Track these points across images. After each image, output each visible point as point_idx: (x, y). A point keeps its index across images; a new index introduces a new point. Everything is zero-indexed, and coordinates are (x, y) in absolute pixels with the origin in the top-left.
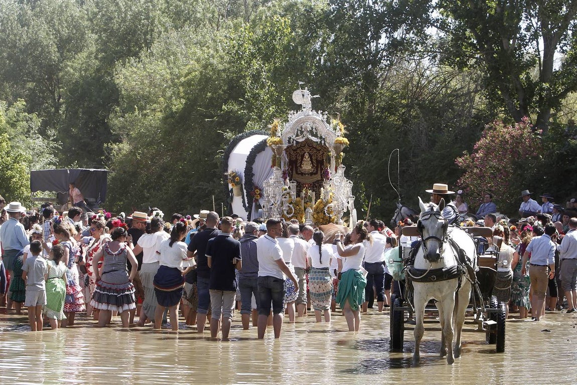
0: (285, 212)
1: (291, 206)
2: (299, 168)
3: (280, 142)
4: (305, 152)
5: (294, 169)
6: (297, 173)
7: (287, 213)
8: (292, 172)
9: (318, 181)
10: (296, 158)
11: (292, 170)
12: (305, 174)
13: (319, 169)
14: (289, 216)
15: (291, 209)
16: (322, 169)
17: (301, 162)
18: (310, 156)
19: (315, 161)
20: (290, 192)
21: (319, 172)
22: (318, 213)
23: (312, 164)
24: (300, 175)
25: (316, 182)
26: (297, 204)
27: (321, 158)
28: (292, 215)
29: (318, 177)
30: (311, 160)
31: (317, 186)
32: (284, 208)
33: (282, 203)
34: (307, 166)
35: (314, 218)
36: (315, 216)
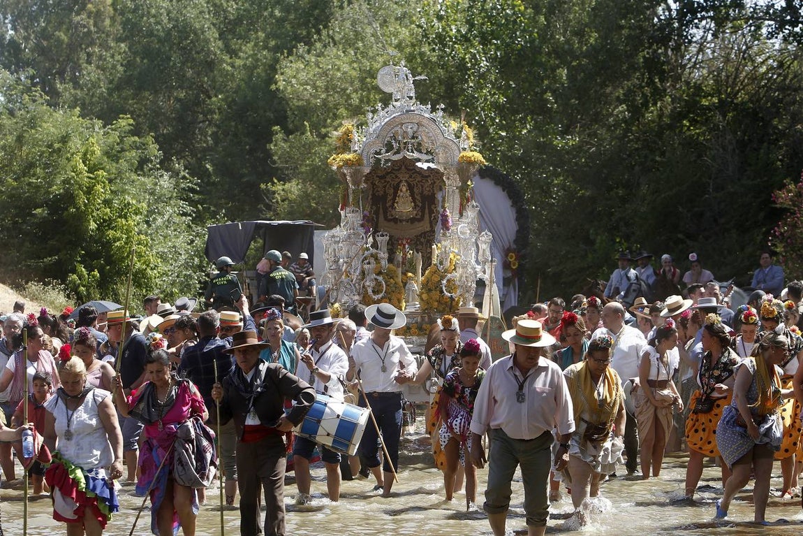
0: (370, 291)
1: (380, 278)
2: (390, 209)
3: (359, 162)
4: (401, 181)
5: (381, 211)
6: (386, 219)
7: (373, 292)
8: (377, 218)
9: (425, 233)
10: (385, 192)
11: (377, 213)
12: (401, 221)
13: (427, 211)
14: (376, 297)
15: (379, 284)
16: (431, 212)
17: (394, 199)
18: (410, 188)
19: (418, 197)
20: (377, 254)
21: (427, 216)
22: (430, 290)
23: (414, 202)
24: (392, 223)
25: (421, 235)
26: (390, 275)
27: (429, 191)
28: (380, 296)
29: (424, 226)
30: (412, 195)
31: (424, 242)
32: (368, 283)
33: (363, 273)
34: (404, 207)
35: (422, 299)
36: (425, 296)
